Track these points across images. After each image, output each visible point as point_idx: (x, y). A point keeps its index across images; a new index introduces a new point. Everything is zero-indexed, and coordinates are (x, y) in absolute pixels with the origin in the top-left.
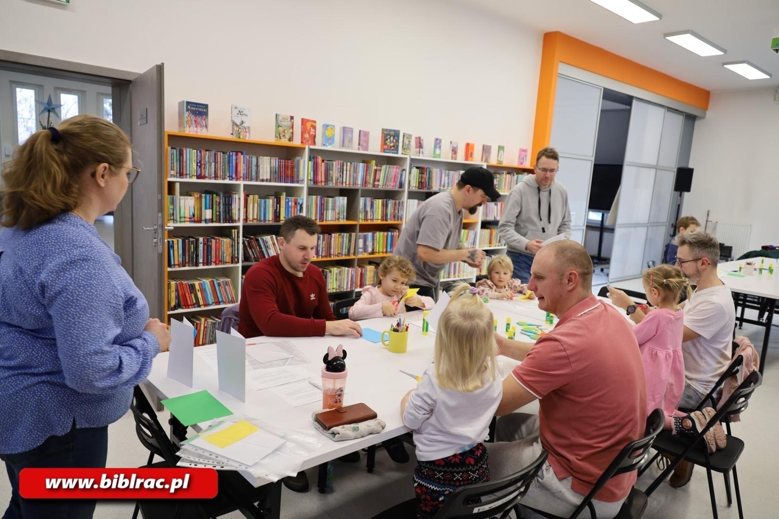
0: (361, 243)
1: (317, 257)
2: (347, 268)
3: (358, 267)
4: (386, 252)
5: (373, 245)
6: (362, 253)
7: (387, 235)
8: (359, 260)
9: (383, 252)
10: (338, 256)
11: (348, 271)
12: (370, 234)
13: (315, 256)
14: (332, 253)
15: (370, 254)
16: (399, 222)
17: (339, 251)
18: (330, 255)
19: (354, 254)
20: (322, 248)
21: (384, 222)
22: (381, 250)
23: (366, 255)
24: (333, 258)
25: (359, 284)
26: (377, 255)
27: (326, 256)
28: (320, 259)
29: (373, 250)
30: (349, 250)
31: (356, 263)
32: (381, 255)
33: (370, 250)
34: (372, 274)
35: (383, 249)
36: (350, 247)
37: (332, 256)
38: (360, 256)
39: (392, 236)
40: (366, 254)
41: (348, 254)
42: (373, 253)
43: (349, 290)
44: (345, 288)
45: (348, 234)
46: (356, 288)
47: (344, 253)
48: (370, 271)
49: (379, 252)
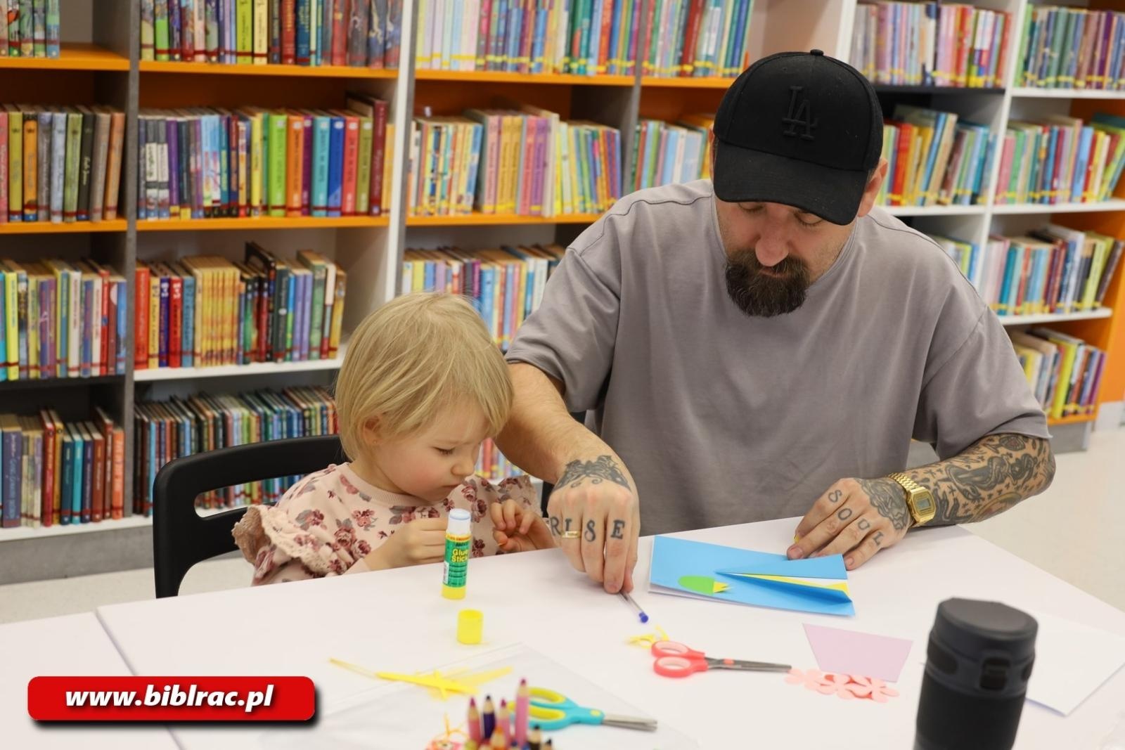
0: (157, 160)
2: (76, 276)
3: (143, 270)
4: (308, 209)
5: (231, 171)
6: (162, 206)
7: (310, 133)
8: (145, 237)
9: (287, 209)
11: (88, 286)
12: (209, 124)
15: (210, 213)
16: (374, 72)
19: (121, 211)
21: (289, 69)
22: (278, 198)
23: (186, 219)
25: (154, 348)
26: (257, 221)
29: (232, 194)
30: (86, 192)
31: (131, 250)
32: (276, 220)
33: (212, 193)
34: (229, 306)
35: (287, 195)
36: (91, 178)
38: (152, 222)
39: (338, 139)
40: (186, 213)
41: (84, 210)
42: (229, 207)
43: (96, 372)
44: (74, 361)
45: (76, 117)
46: (144, 364)
48: (218, 291)
49: (266, 208)
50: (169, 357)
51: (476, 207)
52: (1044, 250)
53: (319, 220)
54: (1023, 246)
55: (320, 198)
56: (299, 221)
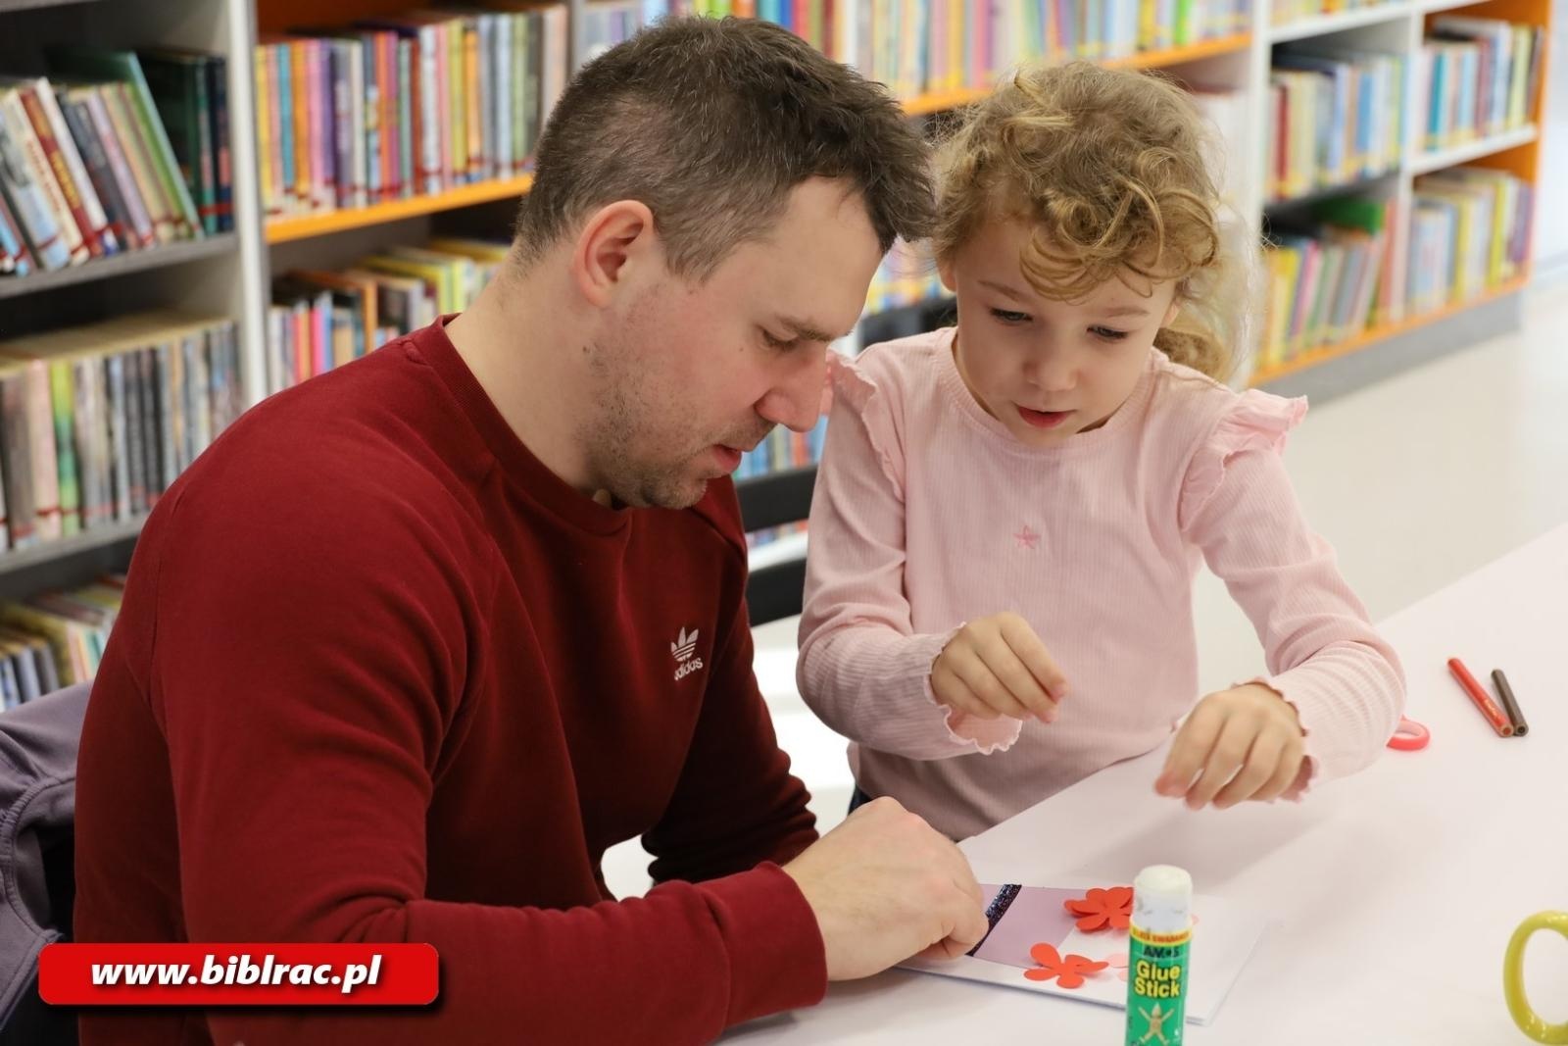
1: (339, 203)
10: (468, 178)
13: (324, 194)
14: (432, 163)
17: (474, 148)
18: (420, 175)
20: (367, 134)
24: (441, 196)
27: (393, 190)
28: (361, 212)
37: (434, 184)
47: (505, 154)
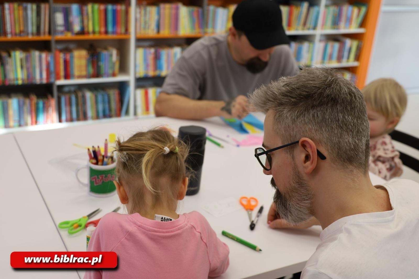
3: (57, 52)
4: (106, 33)
5: (82, 21)
6: (62, 32)
9: (100, 33)
11: (41, 56)
12: (75, 7)
15: (78, 34)
17: (21, 29)
19: (50, 33)
23: (69, 36)
26: (91, 37)
29: (83, 28)
30: (38, 28)
31: (53, 45)
32: (97, 36)
33: (77, 28)
34: (84, 62)
35: (100, 28)
37: (9, 35)
38: (59, 37)
39: (115, 12)
40: (70, 34)
42: (83, 32)
43: (45, 82)
45: (34, 5)
47: (30, 31)
48: (80, 57)
49: (94, 32)
50: (67, 76)
51: (158, 31)
52: (337, 45)
53: (110, 36)
54: (330, 44)
55: (110, 29)
56: (103, 37)
